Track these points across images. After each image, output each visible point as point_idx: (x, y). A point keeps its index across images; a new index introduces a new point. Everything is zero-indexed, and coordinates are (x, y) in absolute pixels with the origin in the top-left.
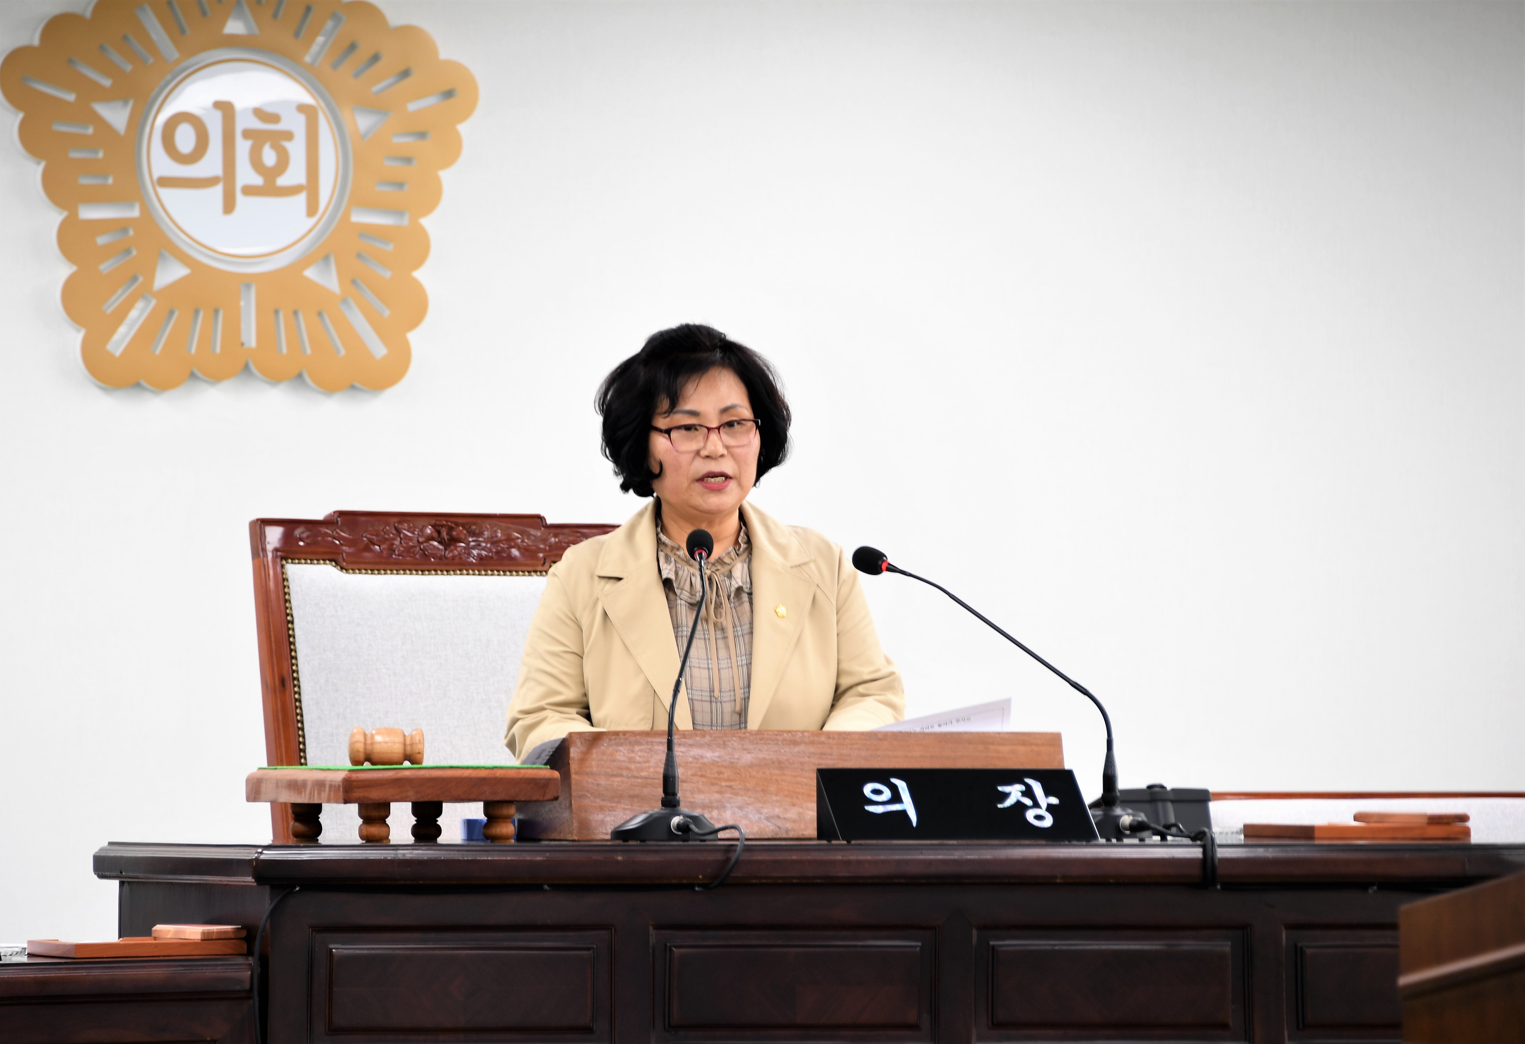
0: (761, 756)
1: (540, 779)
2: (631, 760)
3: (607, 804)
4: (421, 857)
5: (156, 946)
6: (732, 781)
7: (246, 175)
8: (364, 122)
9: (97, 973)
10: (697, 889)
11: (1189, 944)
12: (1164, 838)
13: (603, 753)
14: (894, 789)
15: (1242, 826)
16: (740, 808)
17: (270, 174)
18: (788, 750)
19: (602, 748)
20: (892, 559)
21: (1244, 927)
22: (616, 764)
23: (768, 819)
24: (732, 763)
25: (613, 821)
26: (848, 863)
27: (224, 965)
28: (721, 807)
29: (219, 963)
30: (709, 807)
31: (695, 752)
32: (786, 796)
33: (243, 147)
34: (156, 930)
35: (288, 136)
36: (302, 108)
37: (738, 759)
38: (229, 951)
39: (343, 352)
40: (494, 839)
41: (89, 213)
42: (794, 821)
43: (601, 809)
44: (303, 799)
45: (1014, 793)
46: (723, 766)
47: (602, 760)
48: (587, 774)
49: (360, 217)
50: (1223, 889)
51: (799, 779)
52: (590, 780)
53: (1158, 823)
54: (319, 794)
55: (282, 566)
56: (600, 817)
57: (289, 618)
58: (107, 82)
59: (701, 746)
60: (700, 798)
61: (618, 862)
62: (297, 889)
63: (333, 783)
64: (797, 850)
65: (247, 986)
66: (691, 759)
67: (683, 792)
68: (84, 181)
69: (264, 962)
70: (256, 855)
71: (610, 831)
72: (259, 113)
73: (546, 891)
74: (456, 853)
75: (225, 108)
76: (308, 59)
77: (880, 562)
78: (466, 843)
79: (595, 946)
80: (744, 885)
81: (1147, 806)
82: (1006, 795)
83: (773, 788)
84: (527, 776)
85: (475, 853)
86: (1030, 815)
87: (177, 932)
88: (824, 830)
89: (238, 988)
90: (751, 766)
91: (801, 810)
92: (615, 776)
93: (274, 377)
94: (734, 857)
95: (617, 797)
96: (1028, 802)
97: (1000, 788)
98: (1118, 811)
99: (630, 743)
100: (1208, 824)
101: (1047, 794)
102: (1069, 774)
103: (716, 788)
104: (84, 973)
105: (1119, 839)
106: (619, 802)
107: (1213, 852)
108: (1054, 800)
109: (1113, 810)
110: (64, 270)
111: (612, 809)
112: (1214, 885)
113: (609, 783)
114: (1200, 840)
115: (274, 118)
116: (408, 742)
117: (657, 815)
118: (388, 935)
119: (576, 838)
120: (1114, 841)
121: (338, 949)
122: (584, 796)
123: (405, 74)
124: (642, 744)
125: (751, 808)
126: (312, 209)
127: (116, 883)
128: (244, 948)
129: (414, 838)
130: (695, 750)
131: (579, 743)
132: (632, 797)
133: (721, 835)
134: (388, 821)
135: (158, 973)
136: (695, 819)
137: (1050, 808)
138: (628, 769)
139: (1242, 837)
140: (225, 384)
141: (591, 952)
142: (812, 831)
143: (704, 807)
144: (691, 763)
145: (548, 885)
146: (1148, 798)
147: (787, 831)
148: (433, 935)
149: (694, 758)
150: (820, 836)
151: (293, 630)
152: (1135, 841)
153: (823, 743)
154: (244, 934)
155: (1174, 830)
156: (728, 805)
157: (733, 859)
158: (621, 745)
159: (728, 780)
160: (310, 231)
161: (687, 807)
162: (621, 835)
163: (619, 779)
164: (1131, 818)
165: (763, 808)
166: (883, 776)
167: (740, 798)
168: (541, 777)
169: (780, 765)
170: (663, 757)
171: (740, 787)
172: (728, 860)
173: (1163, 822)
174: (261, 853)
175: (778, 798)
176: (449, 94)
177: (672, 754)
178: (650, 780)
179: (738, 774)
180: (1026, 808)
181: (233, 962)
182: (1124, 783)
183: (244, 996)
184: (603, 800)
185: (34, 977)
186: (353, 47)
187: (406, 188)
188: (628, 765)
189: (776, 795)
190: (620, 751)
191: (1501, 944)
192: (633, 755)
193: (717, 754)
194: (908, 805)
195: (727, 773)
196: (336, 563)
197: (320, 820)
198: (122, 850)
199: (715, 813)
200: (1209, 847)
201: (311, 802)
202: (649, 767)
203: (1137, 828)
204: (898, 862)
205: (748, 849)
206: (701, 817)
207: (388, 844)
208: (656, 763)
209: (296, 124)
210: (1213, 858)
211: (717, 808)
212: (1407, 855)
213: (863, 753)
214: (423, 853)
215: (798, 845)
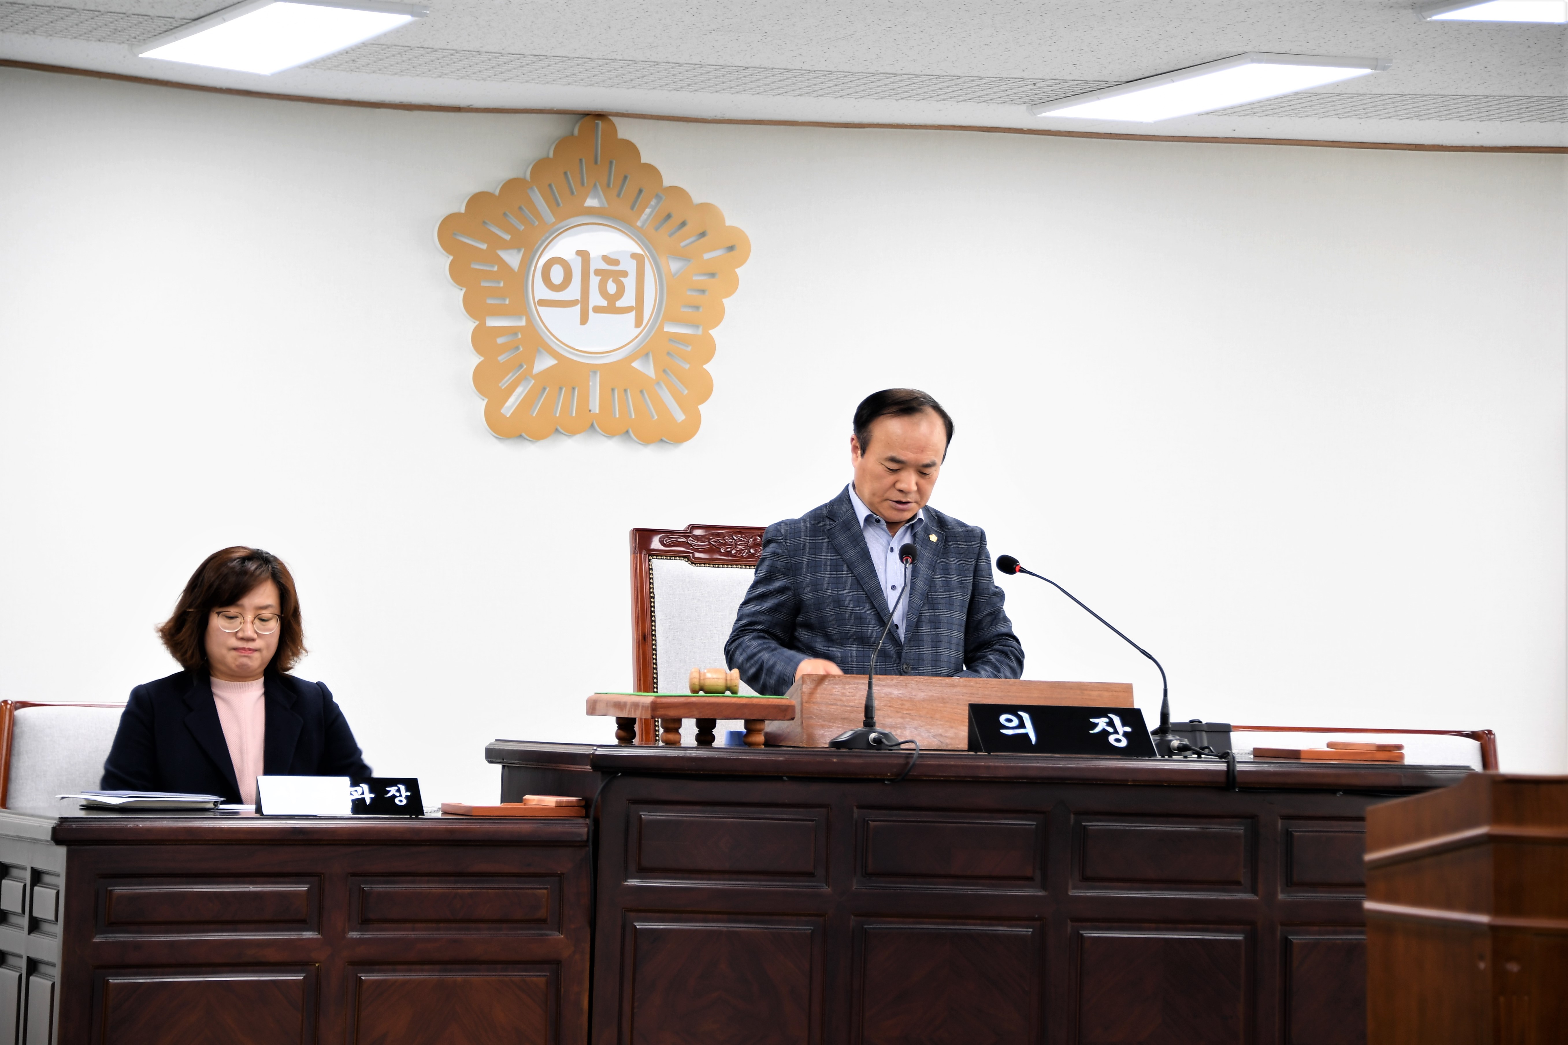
0: (930, 694)
1: (782, 706)
2: (843, 694)
3: (827, 723)
4: (702, 756)
5: (525, 809)
6: (911, 710)
7: (596, 299)
8: (674, 266)
9: (487, 826)
10: (886, 782)
11: (1216, 828)
12: (1199, 757)
13: (825, 689)
14: (1020, 719)
15: (1252, 750)
16: (916, 728)
17: (612, 299)
18: (949, 691)
19: (824, 686)
20: (1022, 564)
21: (1253, 817)
22: (833, 697)
23: (934, 736)
24: (910, 698)
25: (830, 735)
26: (988, 767)
27: (569, 823)
28: (903, 728)
29: (567, 822)
30: (895, 727)
31: (887, 690)
32: (947, 721)
33: (594, 281)
34: (525, 799)
35: (625, 274)
36: (634, 256)
37: (915, 696)
38: (573, 814)
39: (656, 417)
40: (750, 744)
41: (493, 322)
42: (952, 738)
43: (823, 726)
44: (624, 715)
45: (1101, 723)
46: (905, 700)
47: (824, 694)
48: (813, 703)
49: (669, 328)
50: (1240, 791)
51: (956, 710)
52: (815, 707)
53: (1196, 745)
54: (635, 711)
55: (649, 560)
56: (821, 732)
57: (652, 595)
58: (507, 237)
59: (890, 686)
60: (889, 721)
61: (834, 763)
62: (619, 774)
63: (645, 705)
64: (954, 758)
65: (585, 838)
66: (883, 695)
67: (878, 717)
68: (490, 301)
69: (596, 822)
70: (593, 751)
71: (828, 742)
72: (605, 258)
73: (785, 781)
74: (725, 753)
75: (584, 255)
76: (639, 224)
77: (1015, 566)
78: (727, 747)
79: (817, 819)
80: (917, 780)
81: (1189, 734)
82: (1096, 725)
83: (938, 716)
84: (774, 704)
85: (738, 754)
86: (1111, 739)
87: (540, 800)
88: (973, 745)
89: (579, 839)
90: (924, 700)
91: (956, 731)
92: (832, 705)
93: (610, 433)
94: (912, 761)
95: (833, 719)
96: (1110, 730)
97: (1091, 720)
98: (1170, 737)
99: (843, 683)
100: (1230, 747)
101: (1124, 725)
102: (1138, 712)
103: (900, 715)
104: (478, 826)
105: (1170, 756)
106: (834, 722)
107: (1234, 766)
108: (1128, 729)
109: (1167, 737)
110: (476, 360)
111: (830, 727)
112: (1234, 788)
113: (828, 709)
114: (1224, 758)
115: (616, 262)
116: (728, 678)
117: (860, 732)
118: (679, 807)
119: (805, 746)
120: (1166, 757)
121: (646, 815)
122: (811, 717)
123: (703, 234)
124: (851, 684)
125: (923, 728)
126: (638, 322)
127: (499, 767)
128: (584, 811)
129: (697, 743)
130: (886, 689)
131: (808, 683)
132: (843, 719)
133: (903, 746)
134: (680, 731)
135: (526, 827)
136: (886, 735)
137: (1126, 734)
138: (841, 700)
139: (1252, 756)
140: (578, 437)
141: (814, 822)
142: (963, 744)
143: (892, 727)
144: (883, 697)
145: (787, 777)
146: (1189, 729)
147: (947, 745)
148: (709, 808)
149: (886, 694)
150: (970, 749)
151: (654, 602)
152: (1181, 758)
153: (972, 687)
154: (583, 803)
155: (1207, 751)
156: (907, 726)
157: (911, 763)
158: (837, 684)
159: (907, 710)
160: (637, 337)
161: (880, 727)
162: (836, 744)
163: (835, 707)
164: (1179, 742)
165: (931, 729)
166: (1013, 710)
167: (915, 722)
168: (783, 704)
169: (943, 701)
170: (865, 693)
171: (916, 714)
172: (908, 763)
173: (1199, 745)
174: (596, 750)
175: (942, 723)
176: (731, 248)
177: (871, 691)
178: (856, 708)
179: (915, 706)
180: (1109, 734)
181: (576, 822)
182: (1175, 718)
183: (582, 845)
184: (824, 721)
185: (445, 827)
186: (669, 216)
187: (701, 310)
188: (841, 698)
189: (940, 721)
190: (836, 688)
191: (1435, 833)
192: (845, 691)
193: (901, 692)
194: (1029, 730)
195: (908, 705)
196: (688, 559)
197: (634, 729)
198: (504, 745)
199: (899, 731)
200: (1231, 763)
201: (629, 717)
202: (855, 700)
203: (1182, 749)
204: (1023, 768)
205: (921, 756)
206: (890, 735)
207: (680, 746)
208: (860, 697)
209: (630, 266)
210: (1233, 771)
211: (900, 728)
212: (1363, 771)
213: (999, 694)
214: (703, 753)
215: (953, 754)
